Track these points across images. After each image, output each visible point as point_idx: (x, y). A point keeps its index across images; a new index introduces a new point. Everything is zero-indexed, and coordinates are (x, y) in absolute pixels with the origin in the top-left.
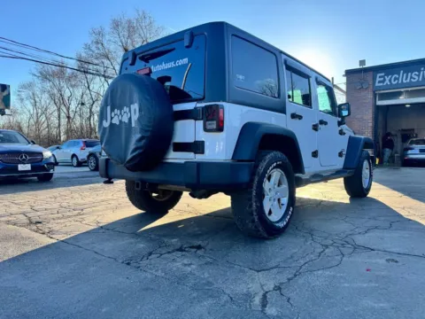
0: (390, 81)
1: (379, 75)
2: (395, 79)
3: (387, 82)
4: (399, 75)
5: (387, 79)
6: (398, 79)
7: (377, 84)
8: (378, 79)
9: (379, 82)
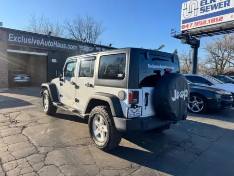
0: (17, 39)
1: (10, 35)
2: (20, 39)
3: (15, 40)
4: (22, 37)
5: (15, 38)
6: (21, 40)
7: (9, 40)
8: (10, 37)
9: (11, 39)
